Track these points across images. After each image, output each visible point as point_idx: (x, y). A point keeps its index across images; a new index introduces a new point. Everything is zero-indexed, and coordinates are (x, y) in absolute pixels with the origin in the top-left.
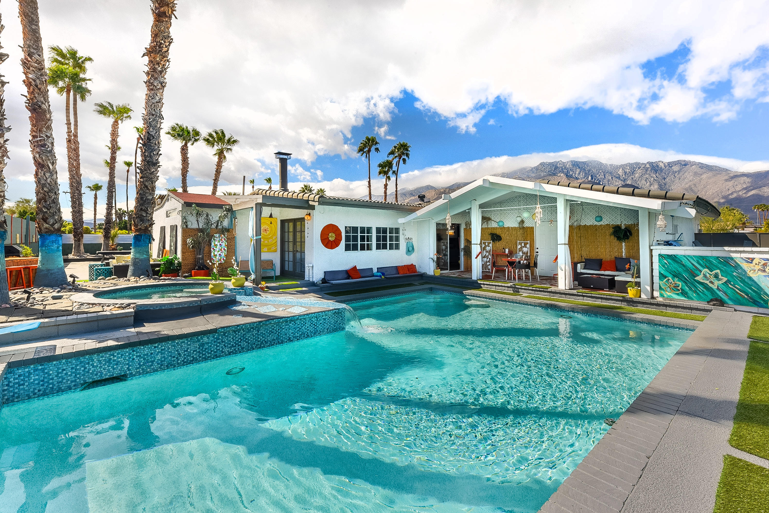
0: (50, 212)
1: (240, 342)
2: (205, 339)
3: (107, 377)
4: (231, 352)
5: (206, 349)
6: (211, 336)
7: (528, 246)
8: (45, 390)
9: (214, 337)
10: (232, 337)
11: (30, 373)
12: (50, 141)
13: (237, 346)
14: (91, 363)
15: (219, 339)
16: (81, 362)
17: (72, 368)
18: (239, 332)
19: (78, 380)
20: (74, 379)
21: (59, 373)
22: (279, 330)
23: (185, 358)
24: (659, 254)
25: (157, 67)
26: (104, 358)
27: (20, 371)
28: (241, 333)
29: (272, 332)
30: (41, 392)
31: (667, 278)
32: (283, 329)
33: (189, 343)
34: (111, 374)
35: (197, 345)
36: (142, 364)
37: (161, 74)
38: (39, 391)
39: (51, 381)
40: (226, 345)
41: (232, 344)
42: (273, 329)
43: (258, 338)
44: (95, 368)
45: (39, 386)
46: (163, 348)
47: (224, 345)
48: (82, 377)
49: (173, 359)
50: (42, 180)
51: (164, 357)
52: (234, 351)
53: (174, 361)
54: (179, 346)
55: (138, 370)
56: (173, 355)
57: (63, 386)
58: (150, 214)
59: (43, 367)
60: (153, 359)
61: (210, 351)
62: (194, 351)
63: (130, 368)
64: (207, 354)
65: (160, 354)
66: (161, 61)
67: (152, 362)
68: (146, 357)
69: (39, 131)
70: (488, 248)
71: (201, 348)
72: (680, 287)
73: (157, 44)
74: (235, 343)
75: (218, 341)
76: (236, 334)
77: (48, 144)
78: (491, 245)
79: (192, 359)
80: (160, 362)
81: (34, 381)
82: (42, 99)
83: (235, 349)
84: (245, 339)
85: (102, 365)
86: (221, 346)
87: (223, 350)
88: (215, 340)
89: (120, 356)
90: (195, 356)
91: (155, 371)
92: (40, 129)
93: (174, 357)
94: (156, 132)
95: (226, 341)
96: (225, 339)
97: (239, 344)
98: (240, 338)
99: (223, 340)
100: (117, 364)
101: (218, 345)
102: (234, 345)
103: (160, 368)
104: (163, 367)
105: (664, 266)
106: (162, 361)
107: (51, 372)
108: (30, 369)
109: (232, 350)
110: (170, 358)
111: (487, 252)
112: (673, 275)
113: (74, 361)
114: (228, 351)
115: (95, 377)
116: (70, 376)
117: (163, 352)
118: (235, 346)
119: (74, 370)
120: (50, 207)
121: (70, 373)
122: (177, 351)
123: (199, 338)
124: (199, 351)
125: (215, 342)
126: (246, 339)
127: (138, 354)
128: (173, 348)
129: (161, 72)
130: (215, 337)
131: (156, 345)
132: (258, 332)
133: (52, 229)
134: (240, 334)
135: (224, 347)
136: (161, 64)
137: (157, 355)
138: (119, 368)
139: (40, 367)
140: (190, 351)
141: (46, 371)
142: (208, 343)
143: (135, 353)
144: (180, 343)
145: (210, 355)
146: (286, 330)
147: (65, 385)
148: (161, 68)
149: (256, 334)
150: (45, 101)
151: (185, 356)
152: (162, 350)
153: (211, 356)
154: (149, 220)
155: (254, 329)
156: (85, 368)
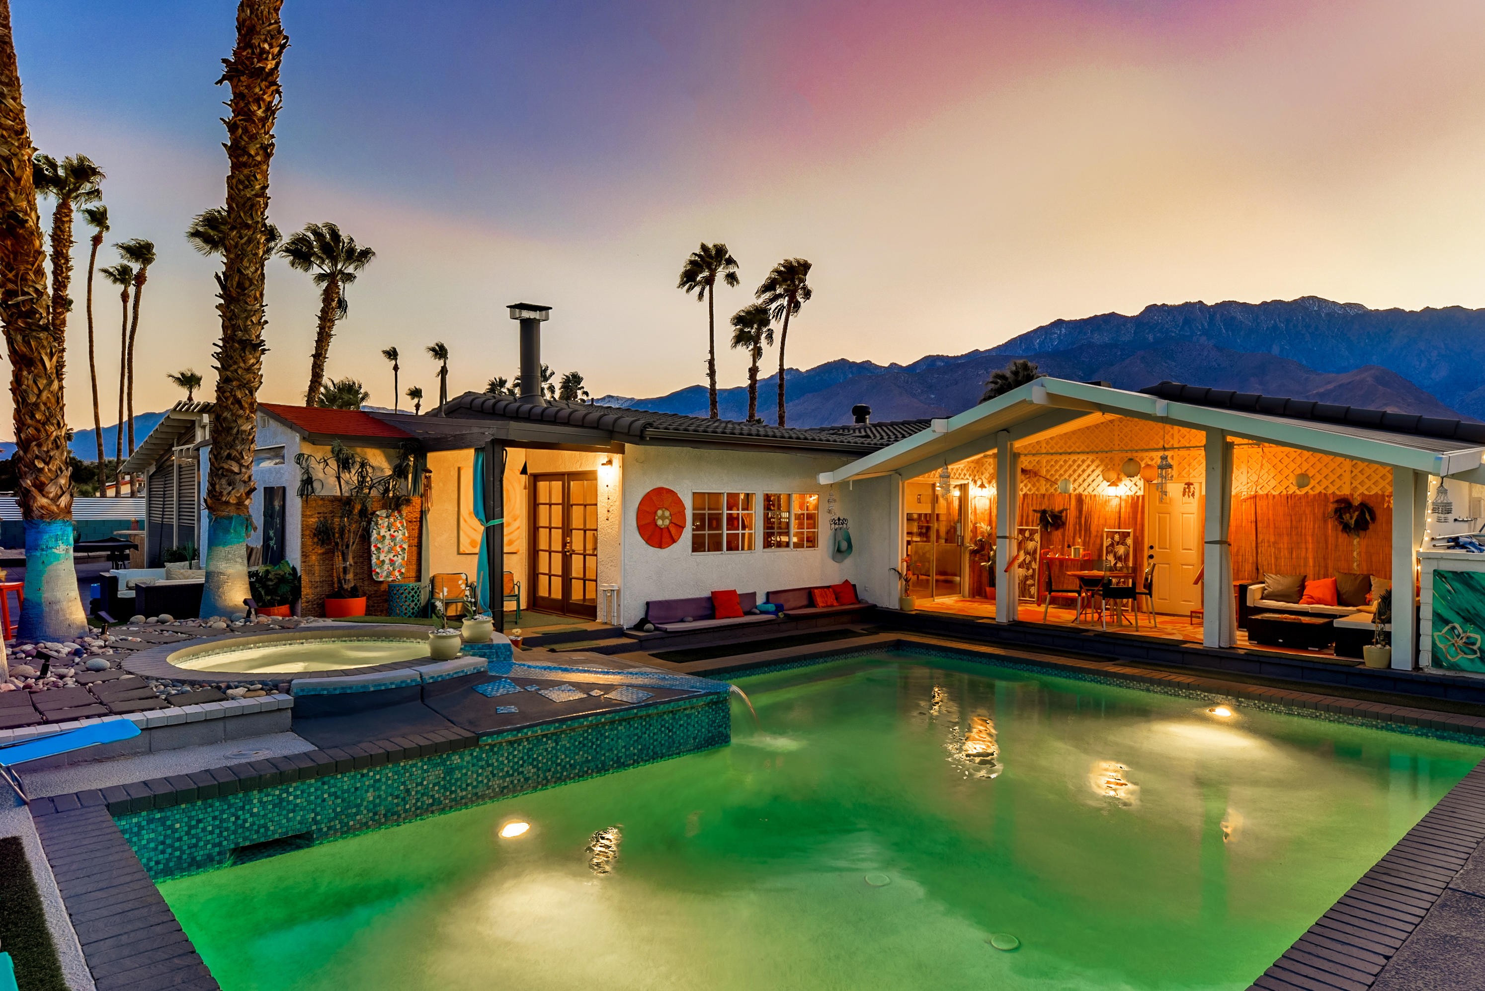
0: (50, 470)
1: (522, 766)
2: (456, 759)
3: (277, 836)
4: (504, 787)
5: (457, 780)
6: (466, 752)
7: (1129, 541)
8: (168, 860)
9: (471, 754)
10: (506, 755)
11: (140, 827)
12: (44, 303)
13: (516, 774)
14: (247, 807)
15: (481, 759)
16: (230, 806)
17: (214, 818)
18: (519, 745)
19: (225, 843)
20: (217, 840)
21: (191, 828)
22: (597, 739)
23: (418, 800)
24: (1435, 571)
25: (255, 108)
26: (270, 798)
27: (123, 823)
28: (524, 747)
29: (584, 745)
30: (161, 866)
31: (1450, 625)
32: (606, 737)
33: (425, 767)
34: (284, 830)
35: (439, 771)
36: (339, 810)
37: (264, 126)
38: (157, 863)
39: (177, 844)
40: (495, 772)
41: (506, 769)
42: (586, 738)
43: (557, 758)
44: (255, 819)
45: (157, 852)
46: (378, 777)
47: (492, 772)
48: (232, 837)
49: (396, 801)
50: (31, 396)
51: (379, 796)
52: (511, 786)
53: (397, 805)
54: (407, 775)
55: (332, 824)
56: (396, 793)
57: (200, 855)
58: (248, 467)
59: (163, 814)
60: (359, 801)
61: (464, 786)
62: (434, 785)
63: (319, 818)
64: (459, 791)
65: (371, 790)
66: (264, 93)
67: (358, 806)
68: (346, 795)
69: (21, 280)
70: (1031, 545)
71: (448, 778)
72: (1478, 644)
73: (253, 53)
74: (512, 768)
75: (480, 763)
76: (515, 749)
77: (41, 310)
78: (1037, 537)
79: (431, 801)
80: (371, 806)
81: (148, 843)
82: (24, 204)
83: (512, 782)
84: (531, 760)
85: (267, 812)
86: (485, 774)
87: (490, 784)
88: (475, 761)
89: (299, 793)
90: (437, 796)
91: (364, 826)
92: (22, 275)
93: (397, 797)
94: (257, 270)
95: (495, 764)
96: (493, 761)
97: (521, 770)
98: (522, 758)
99: (490, 762)
100: (293, 811)
101: (480, 771)
102: (511, 772)
103: (372, 819)
104: (377, 817)
105: (1443, 598)
106: (375, 806)
107: (177, 826)
108: (141, 819)
109: (506, 784)
110: (390, 798)
111: (1027, 553)
112: (1463, 618)
113: (217, 804)
114: (499, 786)
115: (255, 837)
116: (211, 833)
117: (377, 785)
118: (512, 775)
119: (217, 822)
120: (51, 458)
121: (210, 828)
122: (404, 783)
123: (445, 756)
124: (445, 785)
125: (473, 765)
126: (534, 759)
127: (333, 790)
128: (396, 777)
129: (264, 120)
130: (475, 754)
131: (365, 771)
132: (557, 744)
133: (55, 508)
134: (521, 748)
135: (491, 776)
136: (264, 100)
137: (367, 791)
138: (299, 818)
139: (158, 816)
140: (428, 784)
141: (169, 823)
142: (461, 768)
143: (326, 787)
144: (408, 767)
145: (464, 793)
146: (612, 740)
147: (201, 853)
148: (264, 112)
149: (552, 748)
150: (31, 209)
151: (419, 796)
152: (376, 781)
153: (467, 795)
154: (245, 482)
155: (548, 739)
156: (238, 818)
